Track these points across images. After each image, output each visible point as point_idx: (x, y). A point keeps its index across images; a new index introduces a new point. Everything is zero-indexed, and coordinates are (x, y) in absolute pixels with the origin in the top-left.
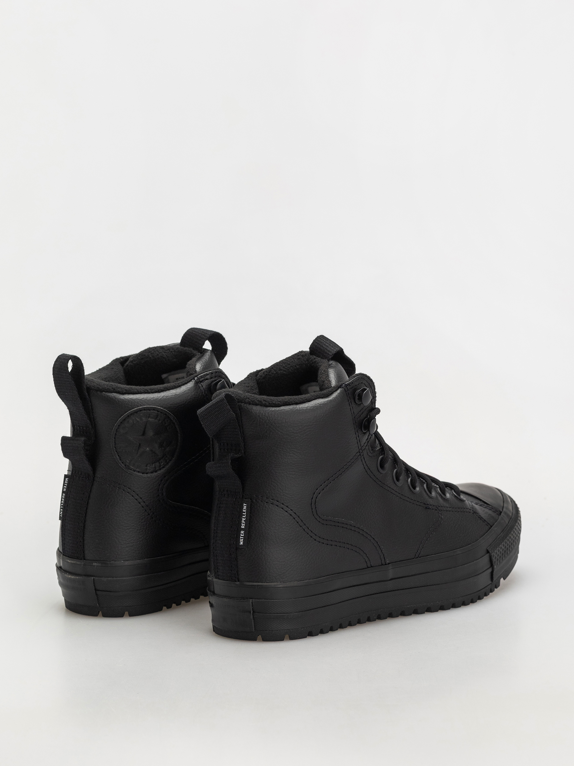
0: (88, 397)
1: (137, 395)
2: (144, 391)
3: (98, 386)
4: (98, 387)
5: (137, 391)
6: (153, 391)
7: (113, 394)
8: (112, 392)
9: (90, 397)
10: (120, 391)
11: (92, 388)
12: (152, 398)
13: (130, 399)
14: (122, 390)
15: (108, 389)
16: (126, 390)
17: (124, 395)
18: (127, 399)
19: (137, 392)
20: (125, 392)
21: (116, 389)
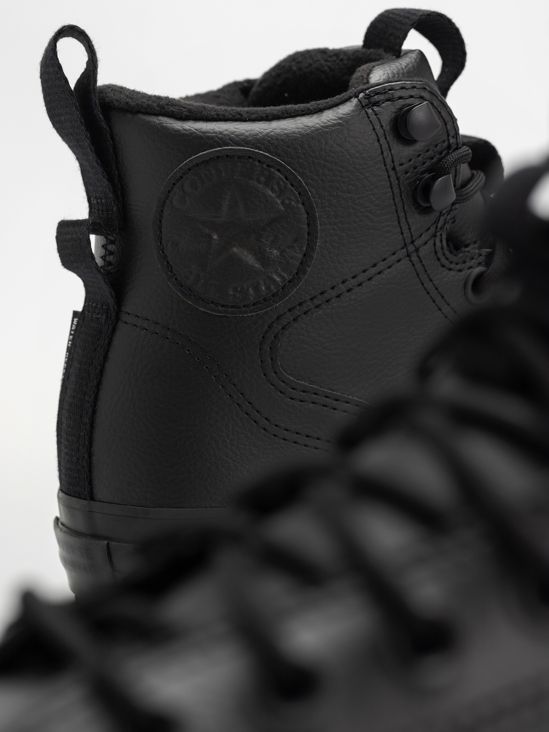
0: (104, 124)
1: (215, 123)
2: (233, 116)
3: (127, 100)
4: (127, 103)
5: (217, 114)
6: (253, 116)
7: (161, 118)
8: (157, 115)
9: (110, 127)
10: (174, 111)
11: (114, 105)
12: (247, 131)
13: (196, 130)
14: (181, 110)
15: (148, 106)
16: (190, 111)
17: (185, 122)
18: (190, 130)
19: (216, 116)
20: (187, 116)
21: (166, 107)
